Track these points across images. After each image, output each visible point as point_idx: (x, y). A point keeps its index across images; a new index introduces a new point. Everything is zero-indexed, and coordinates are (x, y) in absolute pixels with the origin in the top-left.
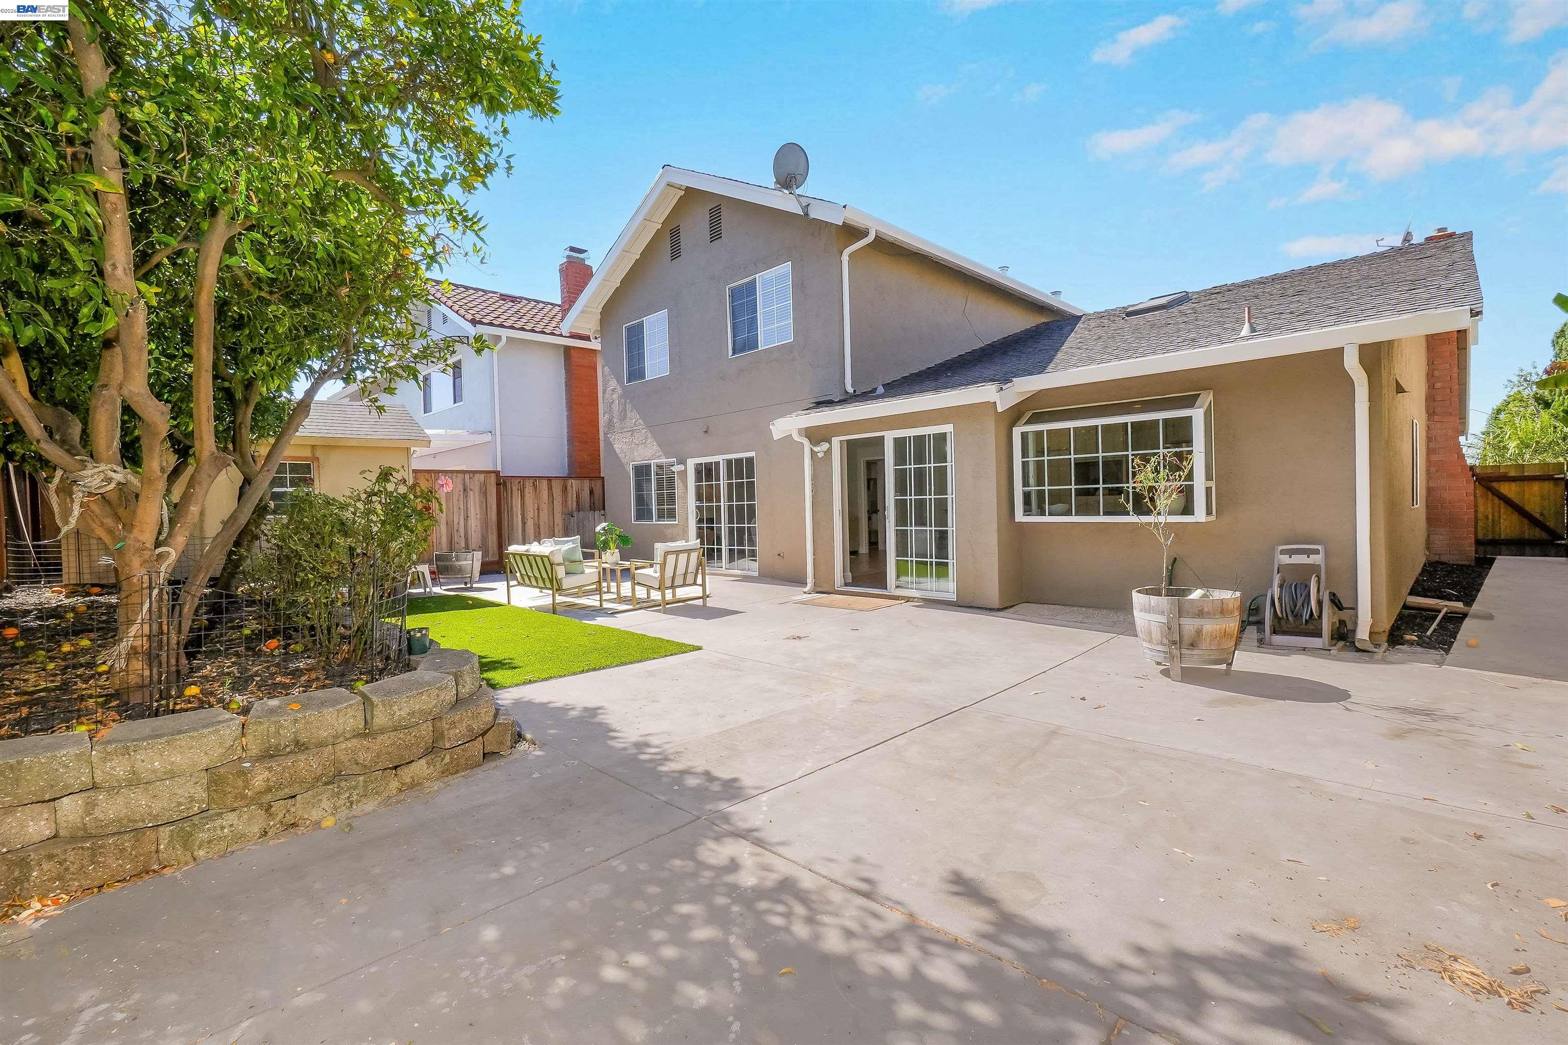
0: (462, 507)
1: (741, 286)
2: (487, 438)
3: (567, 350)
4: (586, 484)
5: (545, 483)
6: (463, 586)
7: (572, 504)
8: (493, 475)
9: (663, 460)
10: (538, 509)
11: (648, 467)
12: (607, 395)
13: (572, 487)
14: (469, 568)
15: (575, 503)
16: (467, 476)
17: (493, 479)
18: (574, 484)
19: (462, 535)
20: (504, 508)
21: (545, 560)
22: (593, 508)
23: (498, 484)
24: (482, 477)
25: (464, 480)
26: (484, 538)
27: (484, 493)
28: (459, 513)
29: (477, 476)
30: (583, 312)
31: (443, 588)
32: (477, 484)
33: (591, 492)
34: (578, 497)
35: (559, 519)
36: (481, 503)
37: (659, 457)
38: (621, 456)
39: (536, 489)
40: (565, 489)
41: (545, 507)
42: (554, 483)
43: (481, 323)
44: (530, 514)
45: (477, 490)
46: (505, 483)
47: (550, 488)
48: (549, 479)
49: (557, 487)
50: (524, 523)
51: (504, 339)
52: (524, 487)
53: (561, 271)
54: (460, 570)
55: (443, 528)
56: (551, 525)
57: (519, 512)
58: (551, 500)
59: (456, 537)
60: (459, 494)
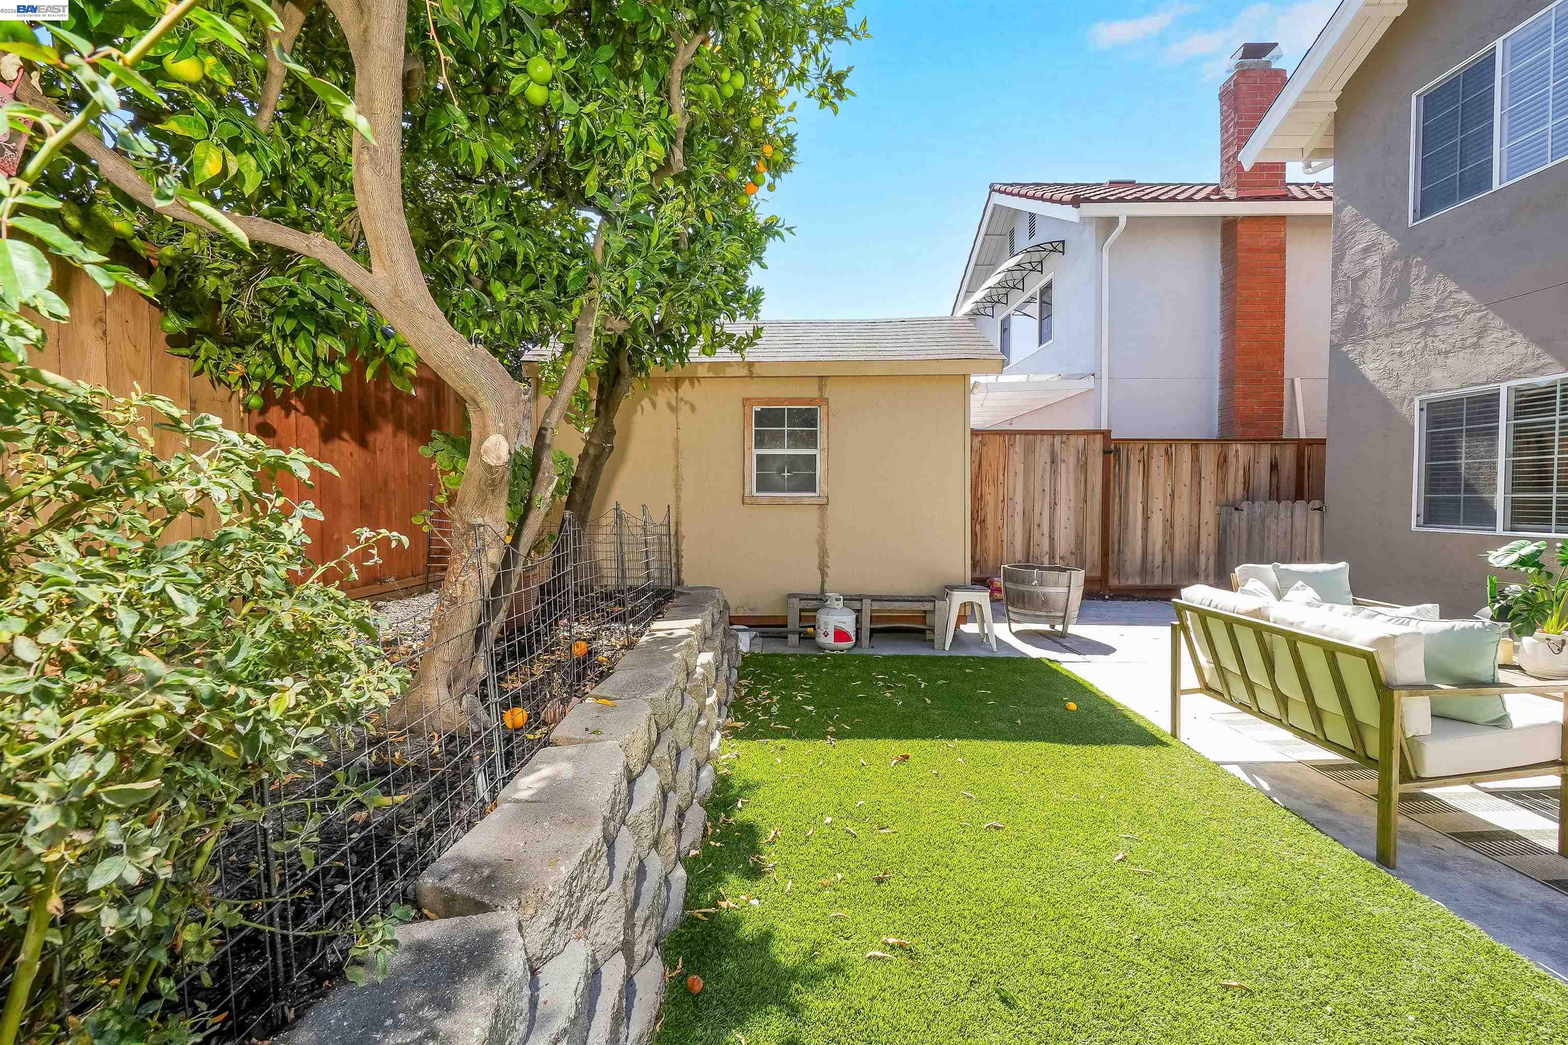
0: (1047, 489)
2: (1089, 383)
3: (1229, 225)
4: (1265, 452)
5: (1186, 451)
6: (1046, 627)
7: (1235, 487)
8: (1099, 437)
9: (1554, 377)
10: (1173, 495)
11: (1488, 396)
13: (1237, 456)
15: (1240, 487)
16: (1057, 439)
17: (1098, 444)
18: (1240, 452)
19: (1046, 530)
20: (1115, 493)
22: (1275, 494)
23: (1106, 452)
24: (1081, 439)
25: (1053, 445)
26: (1080, 540)
27: (1083, 466)
28: (1043, 499)
29: (1073, 438)
31: (1016, 627)
32: (1073, 452)
33: (1274, 467)
34: (1247, 471)
35: (1209, 515)
36: (1077, 481)
39: (1169, 460)
40: (1223, 462)
41: (1184, 492)
42: (1203, 449)
43: (1088, 200)
44: (1158, 503)
45: (1072, 461)
46: (1117, 450)
47: (1196, 460)
48: (1195, 444)
49: (1208, 456)
50: (1146, 518)
51: (1123, 222)
52: (1150, 457)
53: (1222, 96)
54: (1045, 603)
55: (1018, 519)
56: (1195, 523)
57: (1140, 499)
58: (1195, 482)
59: (1036, 533)
60: (1044, 469)
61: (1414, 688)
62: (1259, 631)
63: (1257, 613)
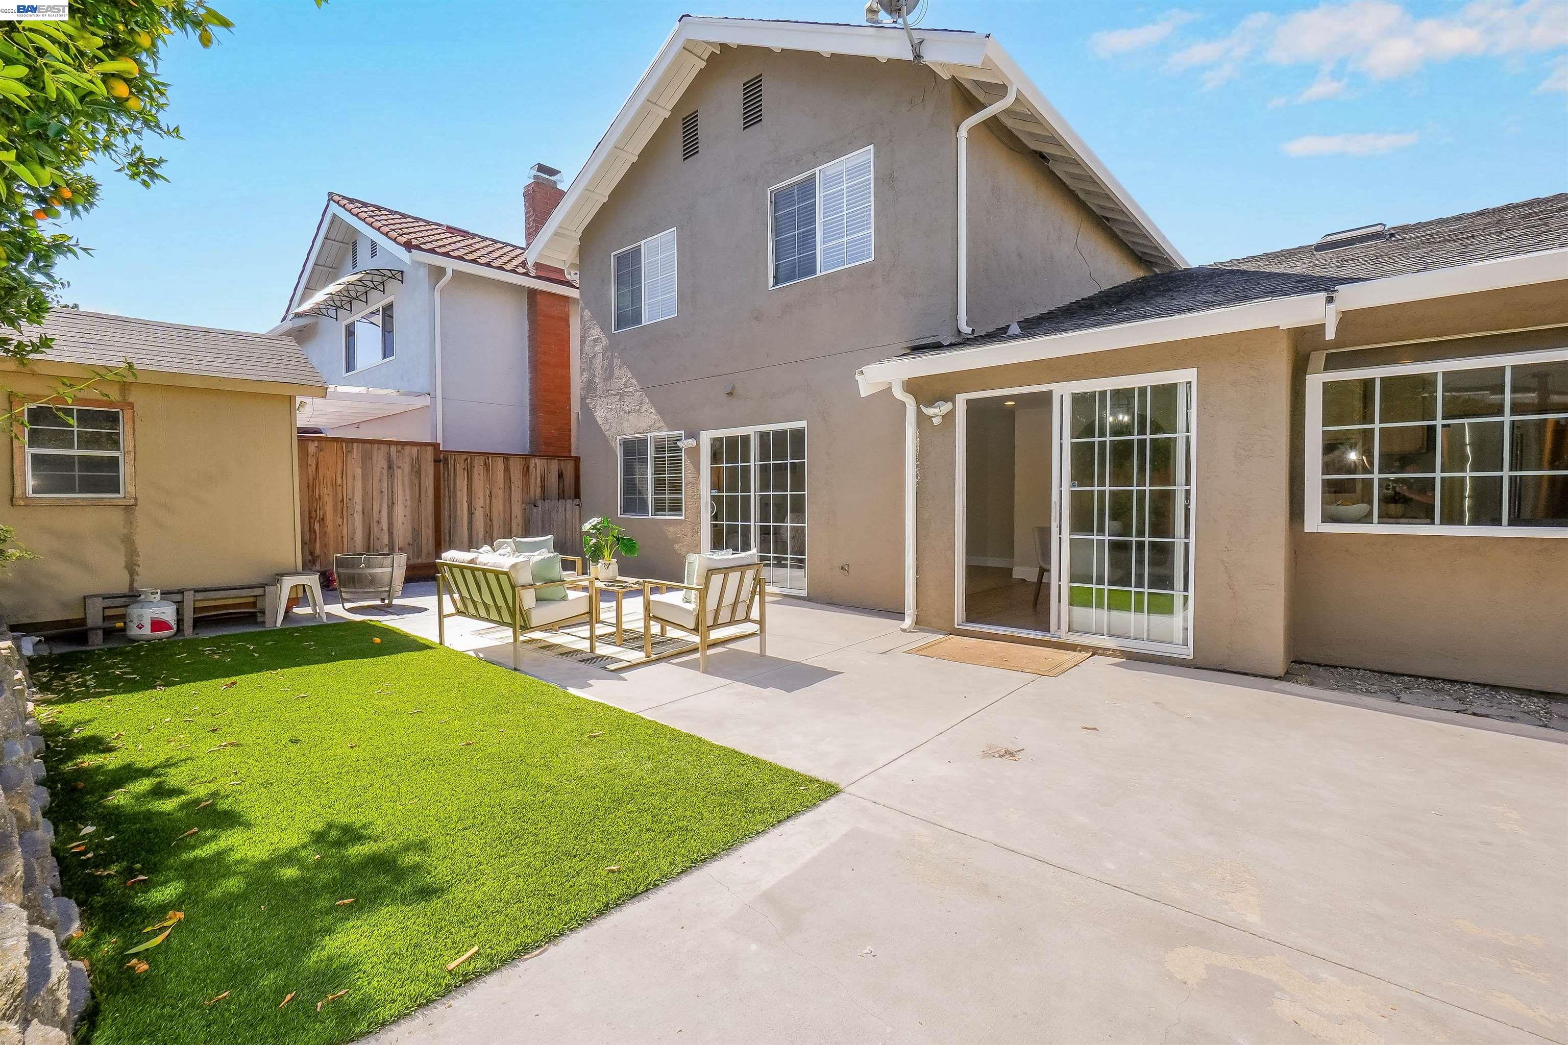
0: (385, 490)
1: (791, 186)
2: (425, 401)
3: (532, 294)
4: (554, 464)
5: (500, 463)
6: (379, 602)
7: (535, 490)
8: (430, 450)
9: (665, 433)
10: (491, 496)
11: (644, 441)
12: (586, 348)
13: (535, 467)
14: (386, 579)
15: (539, 490)
16: (393, 449)
17: (429, 454)
18: (538, 464)
19: (385, 527)
20: (444, 492)
21: (503, 578)
22: (562, 496)
23: (437, 461)
24: (415, 450)
25: (389, 454)
26: (416, 532)
27: (417, 472)
28: (382, 499)
29: (407, 449)
30: (556, 234)
31: (348, 605)
32: (407, 460)
33: (560, 476)
34: (543, 480)
35: (517, 510)
36: (412, 485)
37: (659, 429)
38: (605, 427)
39: (487, 470)
40: (526, 472)
41: (499, 493)
42: (512, 461)
43: (418, 247)
44: (480, 502)
45: (407, 468)
46: (446, 460)
47: (507, 469)
48: (506, 457)
49: (516, 468)
50: (471, 514)
51: (449, 273)
52: (472, 467)
53: (525, 195)
54: (373, 581)
55: (358, 519)
56: (508, 518)
57: (465, 499)
58: (507, 485)
59: (376, 530)
60: (382, 473)
61: (525, 586)
62: (473, 570)
63: (472, 561)
